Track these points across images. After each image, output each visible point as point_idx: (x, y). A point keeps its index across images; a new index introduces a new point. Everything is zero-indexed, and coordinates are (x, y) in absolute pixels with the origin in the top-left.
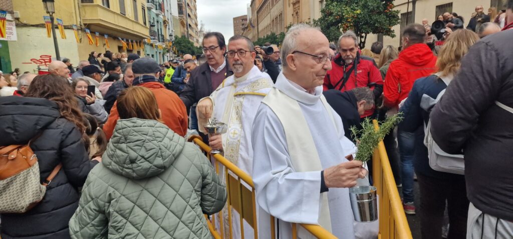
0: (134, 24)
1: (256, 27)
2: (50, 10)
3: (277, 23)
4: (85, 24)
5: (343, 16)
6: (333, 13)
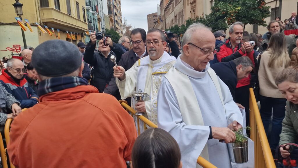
0: (77, 21)
1: (164, 21)
2: (19, 13)
3: (179, 18)
4: (43, 22)
5: (228, 12)
6: (220, 10)
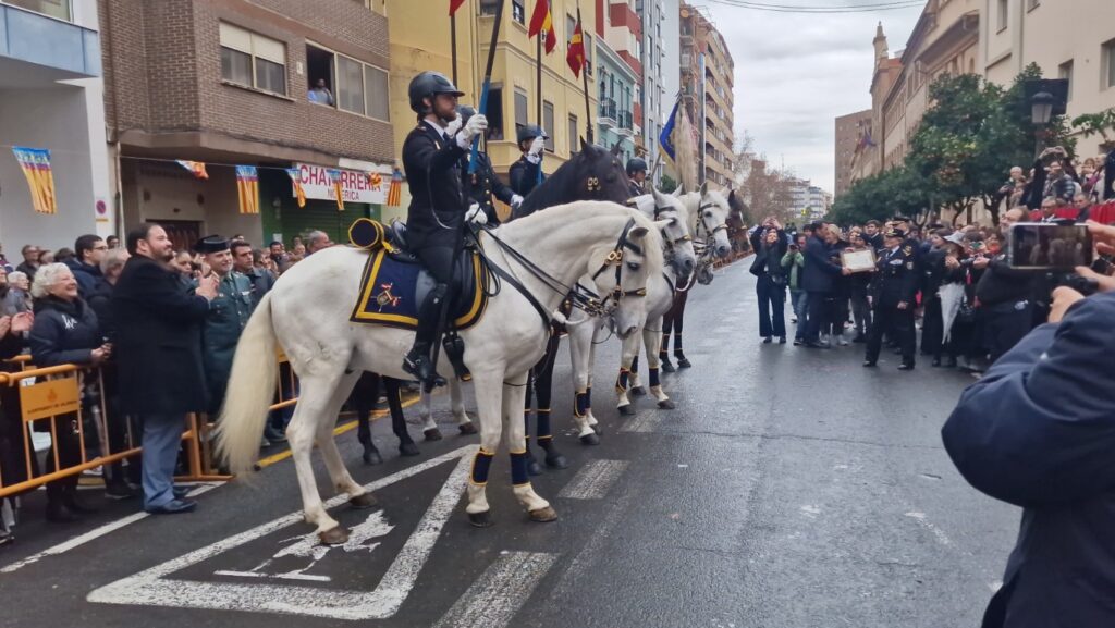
1: (880, 146)
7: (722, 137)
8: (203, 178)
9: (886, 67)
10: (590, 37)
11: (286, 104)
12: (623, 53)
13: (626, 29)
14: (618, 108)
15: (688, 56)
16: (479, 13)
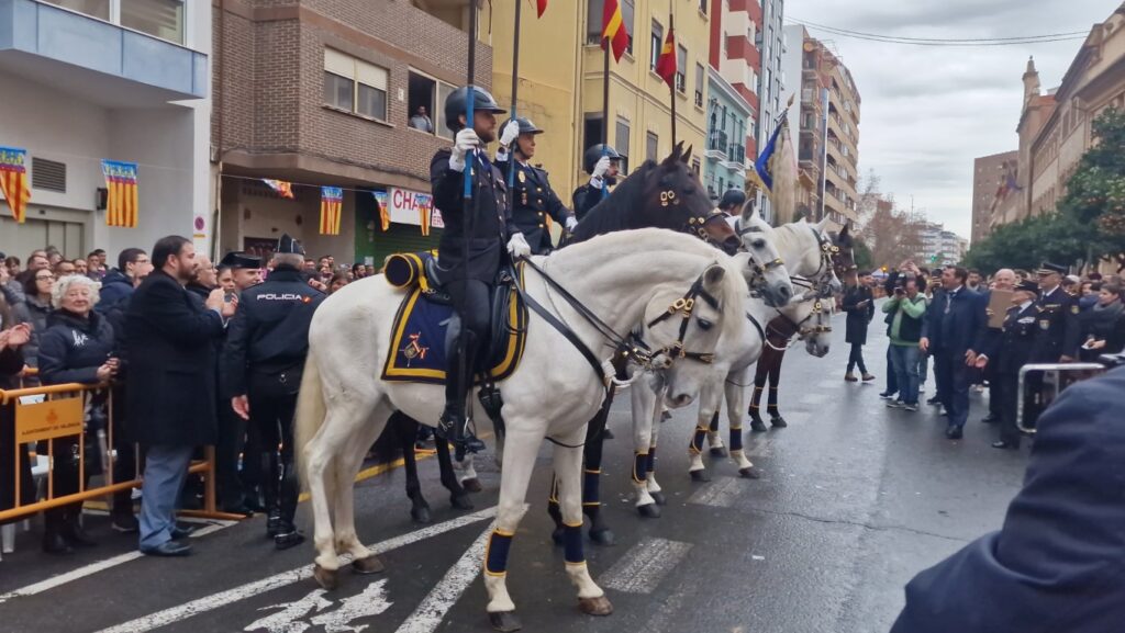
1: (1026, 191)
5: (1106, 198)
7: (845, 176)
8: (287, 197)
9: (1037, 105)
10: (703, 68)
11: (385, 130)
12: (739, 87)
13: (743, 61)
14: (729, 141)
15: (810, 90)
16: (585, 42)
